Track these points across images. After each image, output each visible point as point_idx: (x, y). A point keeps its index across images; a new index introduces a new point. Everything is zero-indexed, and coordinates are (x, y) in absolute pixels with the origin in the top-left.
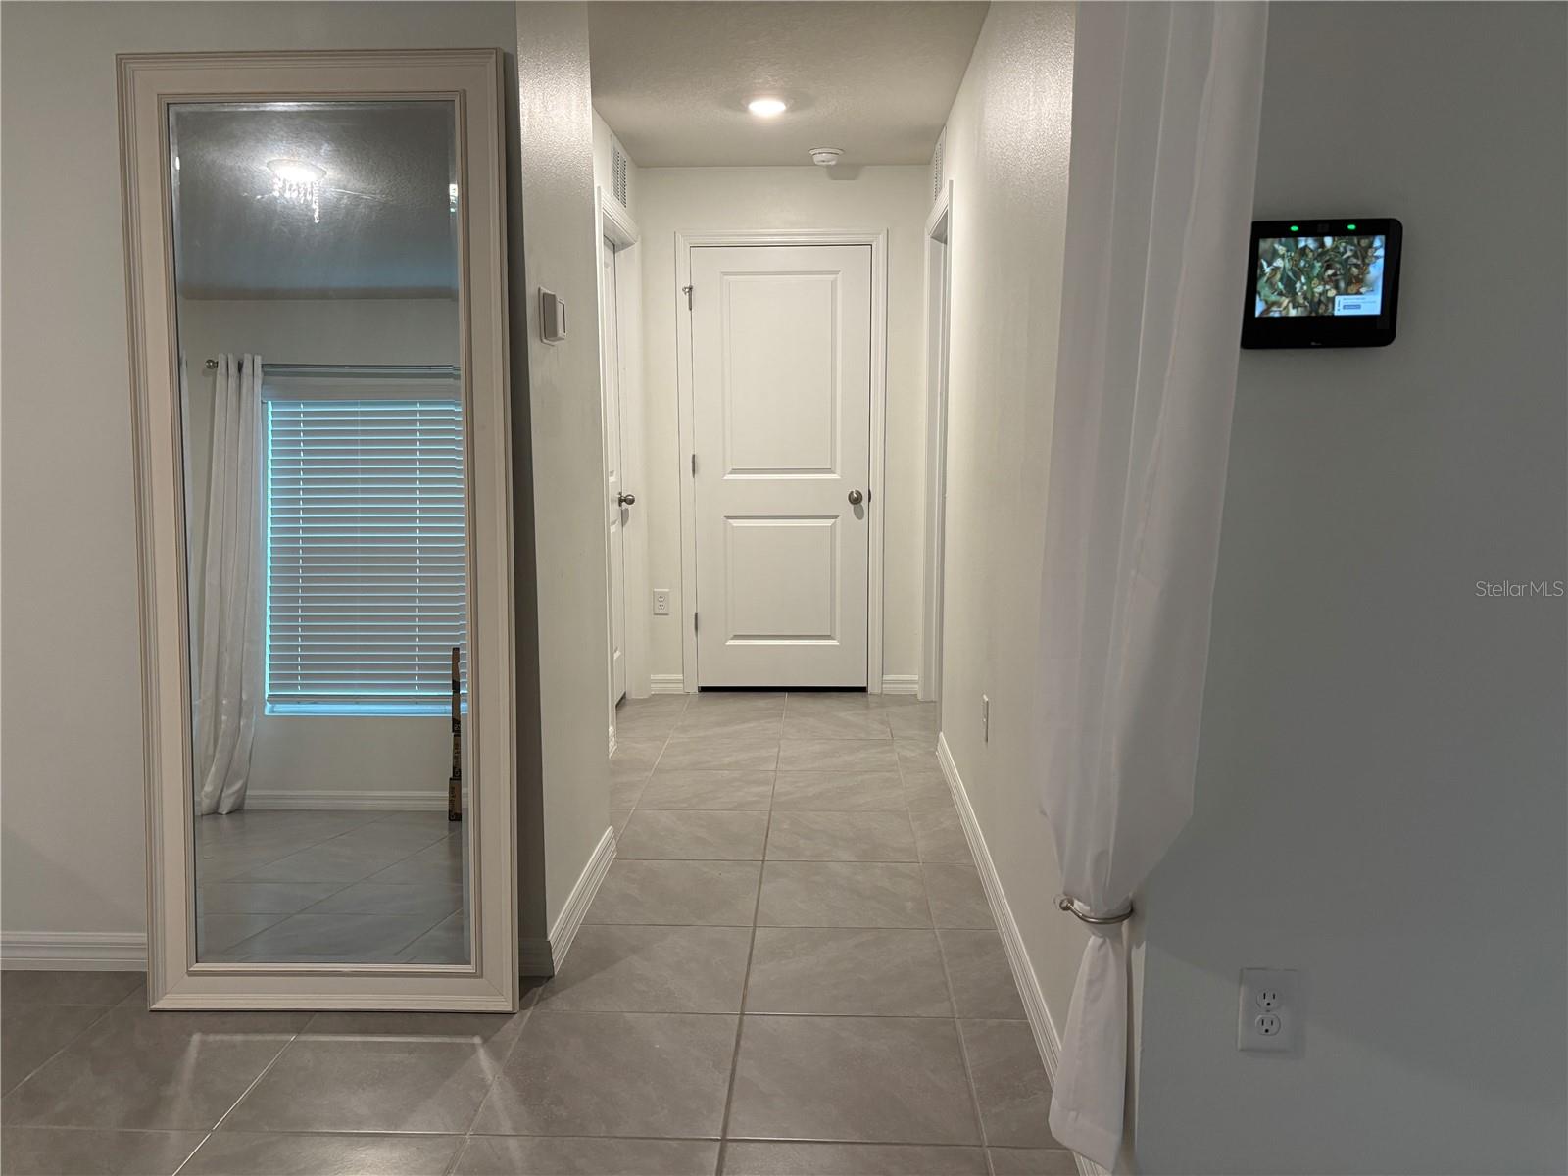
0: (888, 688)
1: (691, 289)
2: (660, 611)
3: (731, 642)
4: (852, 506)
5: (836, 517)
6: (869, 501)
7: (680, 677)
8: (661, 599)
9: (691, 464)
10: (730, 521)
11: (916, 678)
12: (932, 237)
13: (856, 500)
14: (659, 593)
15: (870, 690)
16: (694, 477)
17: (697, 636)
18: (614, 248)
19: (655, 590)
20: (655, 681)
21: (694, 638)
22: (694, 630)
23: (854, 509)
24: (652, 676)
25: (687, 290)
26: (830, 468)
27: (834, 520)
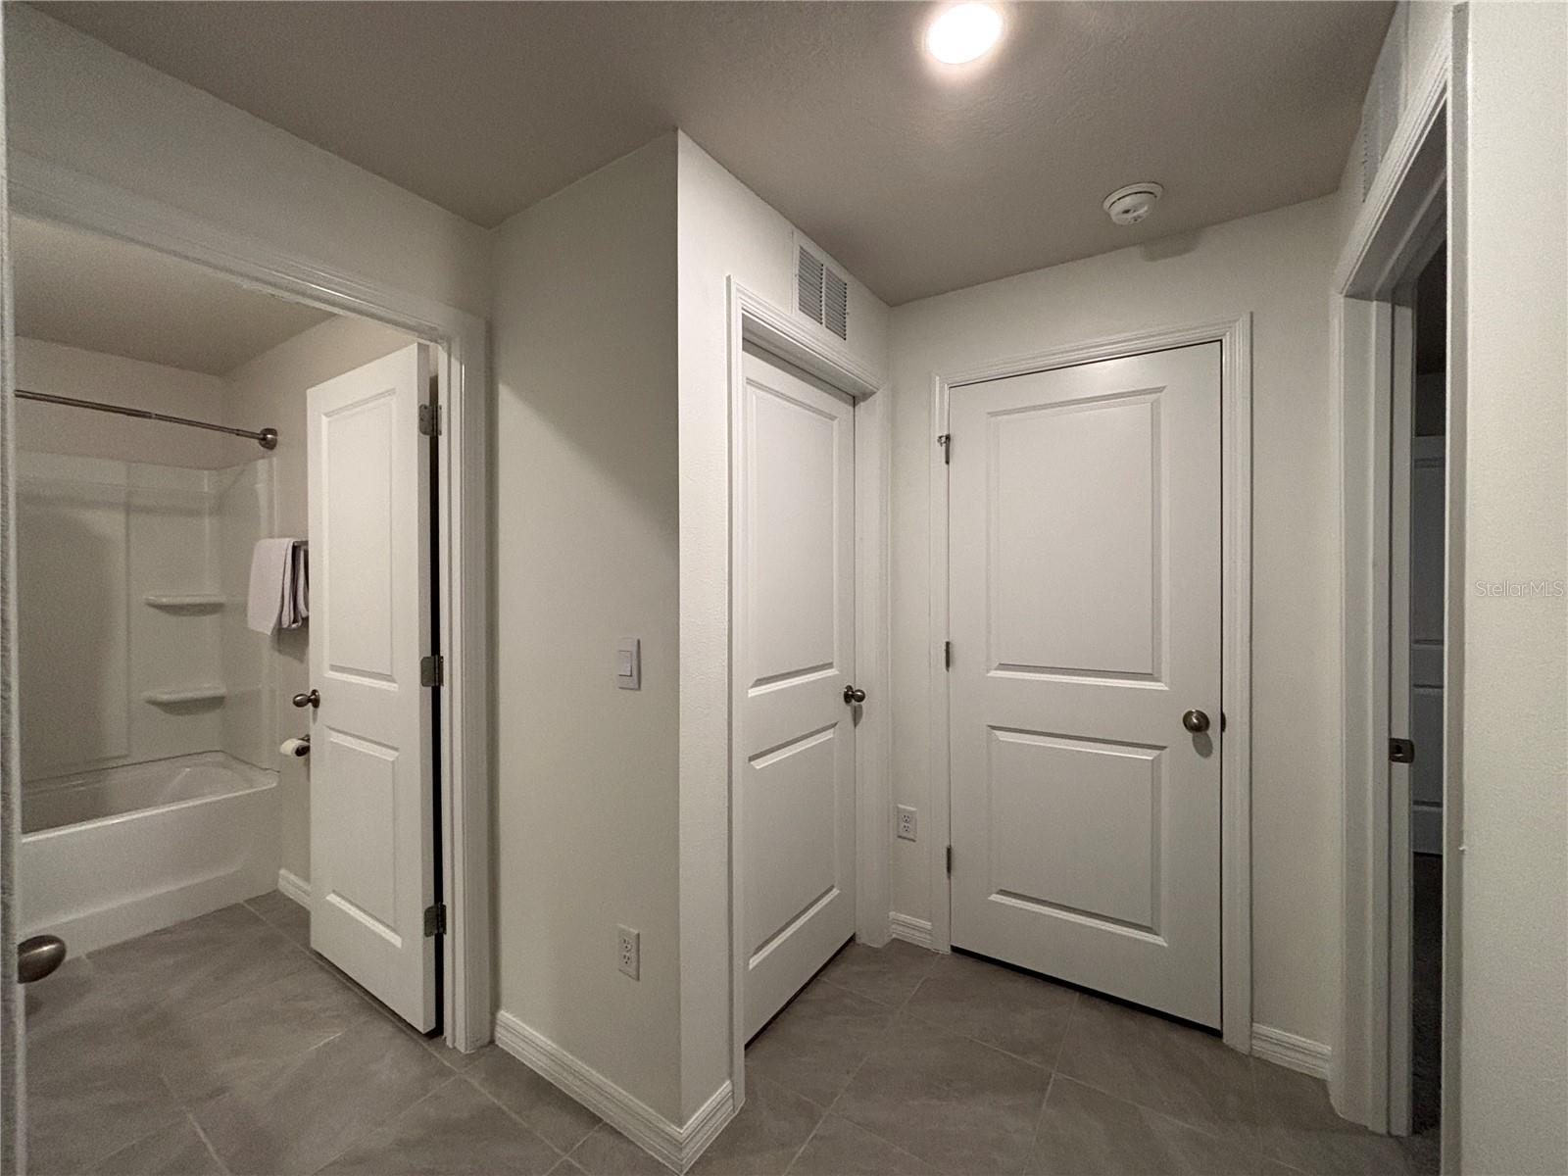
0: (1262, 1049)
1: (948, 438)
2: (905, 834)
3: (995, 897)
4: (1189, 735)
5: (1163, 748)
6: (1223, 728)
7: (926, 924)
8: (908, 818)
9: (944, 654)
10: (996, 732)
11: (1327, 1049)
12: (1346, 296)
13: (1197, 725)
14: (905, 811)
15: (1226, 1040)
16: (948, 670)
17: (949, 878)
18: (854, 401)
19: (900, 806)
20: (897, 922)
21: (946, 880)
22: (945, 870)
23: (1194, 740)
24: (892, 914)
25: (944, 439)
26: (1150, 671)
27: (1158, 752)
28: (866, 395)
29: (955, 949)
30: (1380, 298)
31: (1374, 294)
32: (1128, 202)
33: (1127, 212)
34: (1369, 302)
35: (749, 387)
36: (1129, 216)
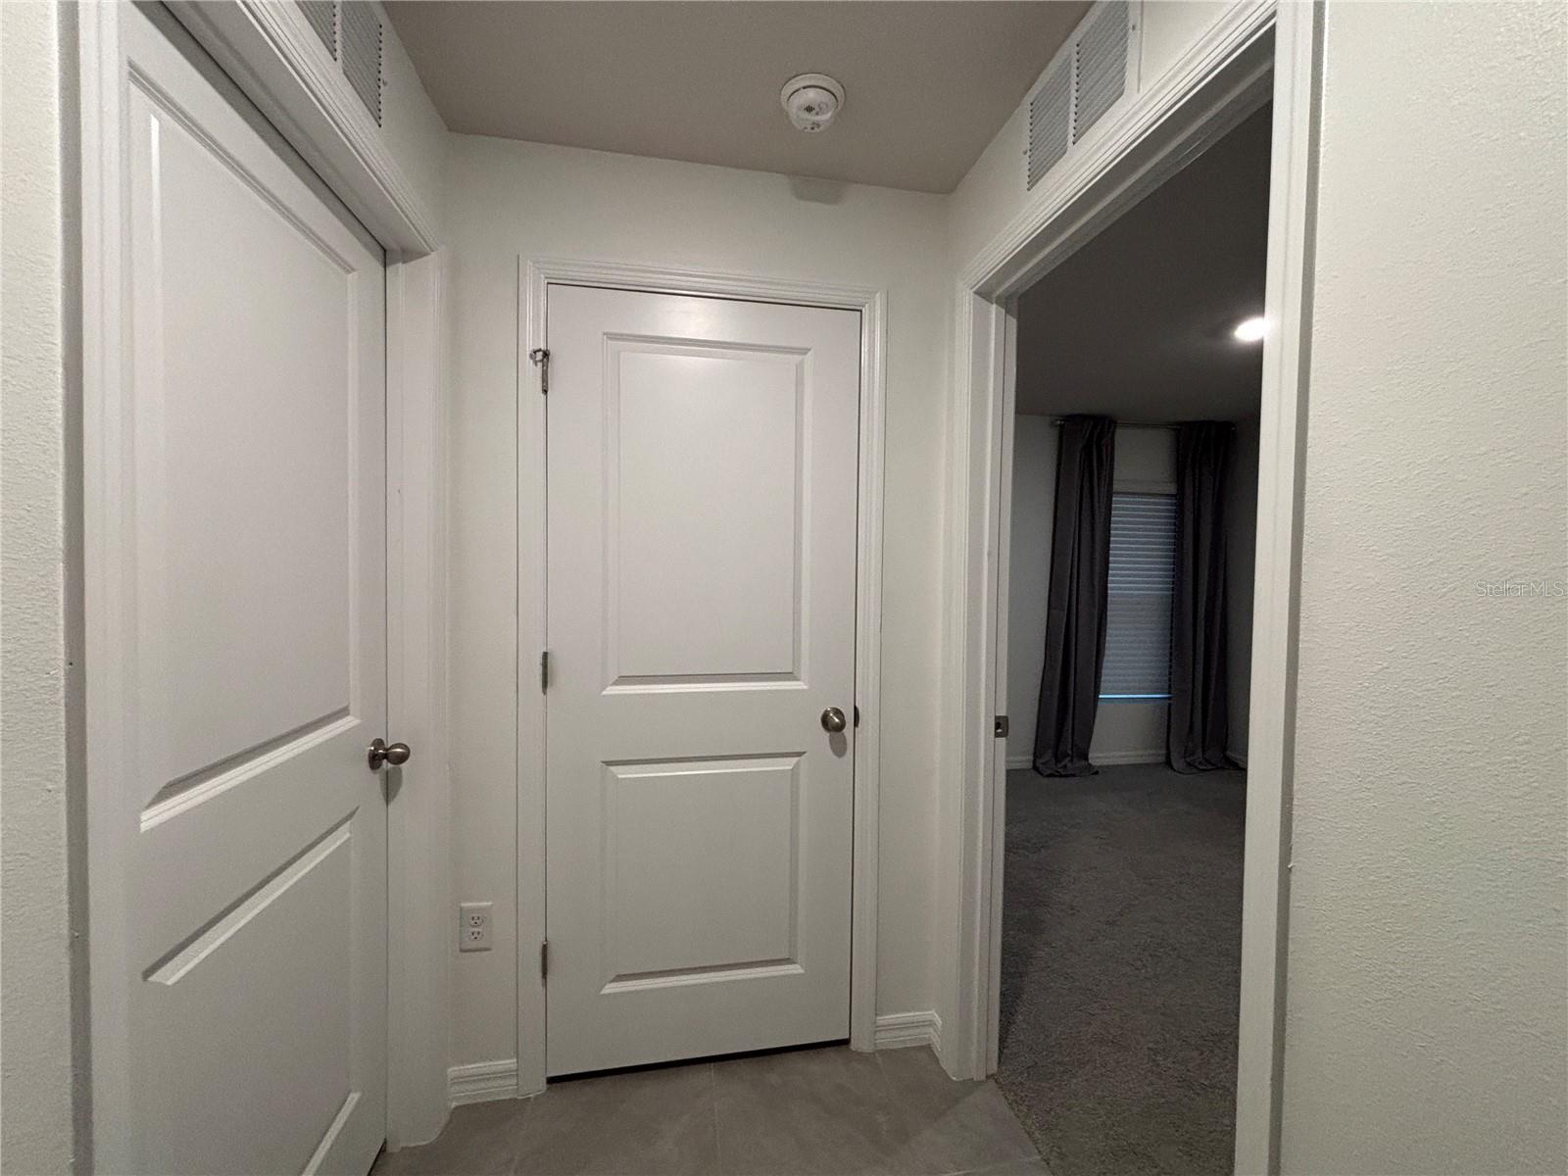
0: (886, 1040)
1: (546, 354)
2: (474, 945)
3: (610, 988)
4: (826, 736)
5: (799, 754)
6: (856, 724)
7: (510, 1063)
8: (478, 919)
9: (540, 670)
10: (613, 768)
12: (975, 293)
13: (832, 724)
14: (473, 910)
15: (853, 1046)
16: (545, 692)
17: (545, 985)
18: (386, 256)
19: (464, 905)
20: (461, 1080)
21: (540, 988)
22: (539, 975)
23: (831, 741)
24: (453, 1071)
25: (539, 356)
26: (790, 670)
27: (795, 760)
28: (409, 254)
29: (551, 1081)
30: (998, 301)
31: (994, 296)
32: (812, 95)
33: (809, 109)
34: (989, 304)
35: (133, 88)
36: (812, 117)
